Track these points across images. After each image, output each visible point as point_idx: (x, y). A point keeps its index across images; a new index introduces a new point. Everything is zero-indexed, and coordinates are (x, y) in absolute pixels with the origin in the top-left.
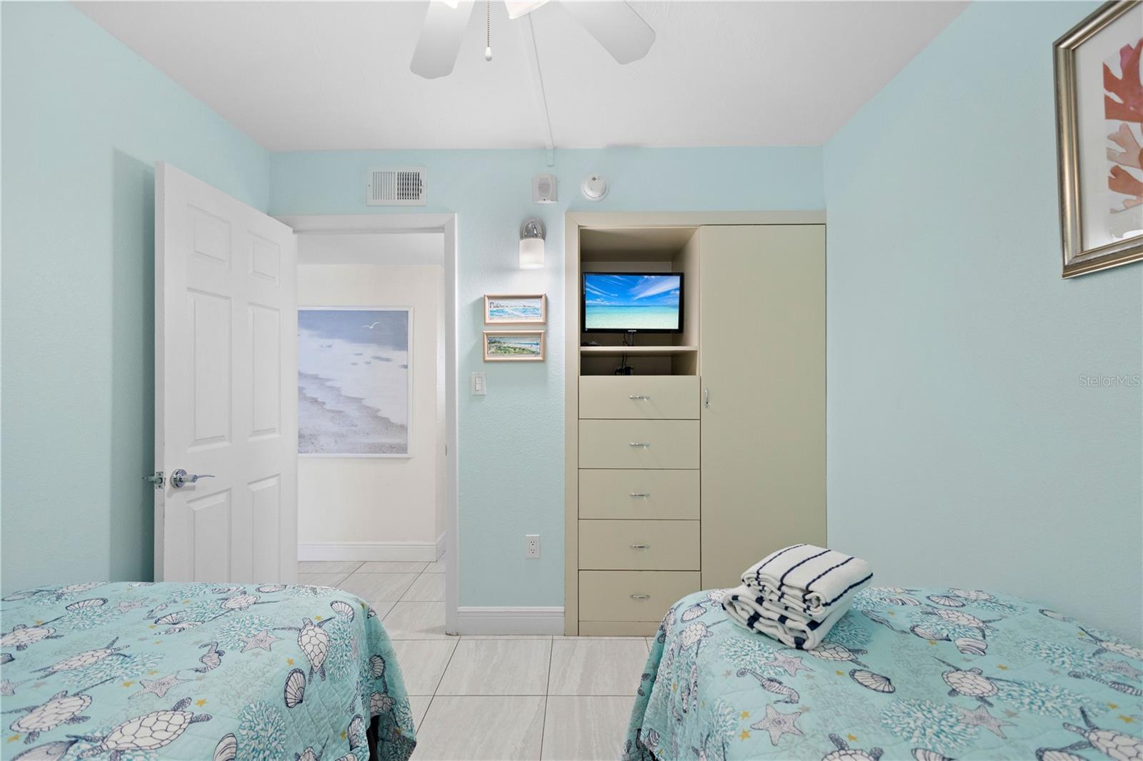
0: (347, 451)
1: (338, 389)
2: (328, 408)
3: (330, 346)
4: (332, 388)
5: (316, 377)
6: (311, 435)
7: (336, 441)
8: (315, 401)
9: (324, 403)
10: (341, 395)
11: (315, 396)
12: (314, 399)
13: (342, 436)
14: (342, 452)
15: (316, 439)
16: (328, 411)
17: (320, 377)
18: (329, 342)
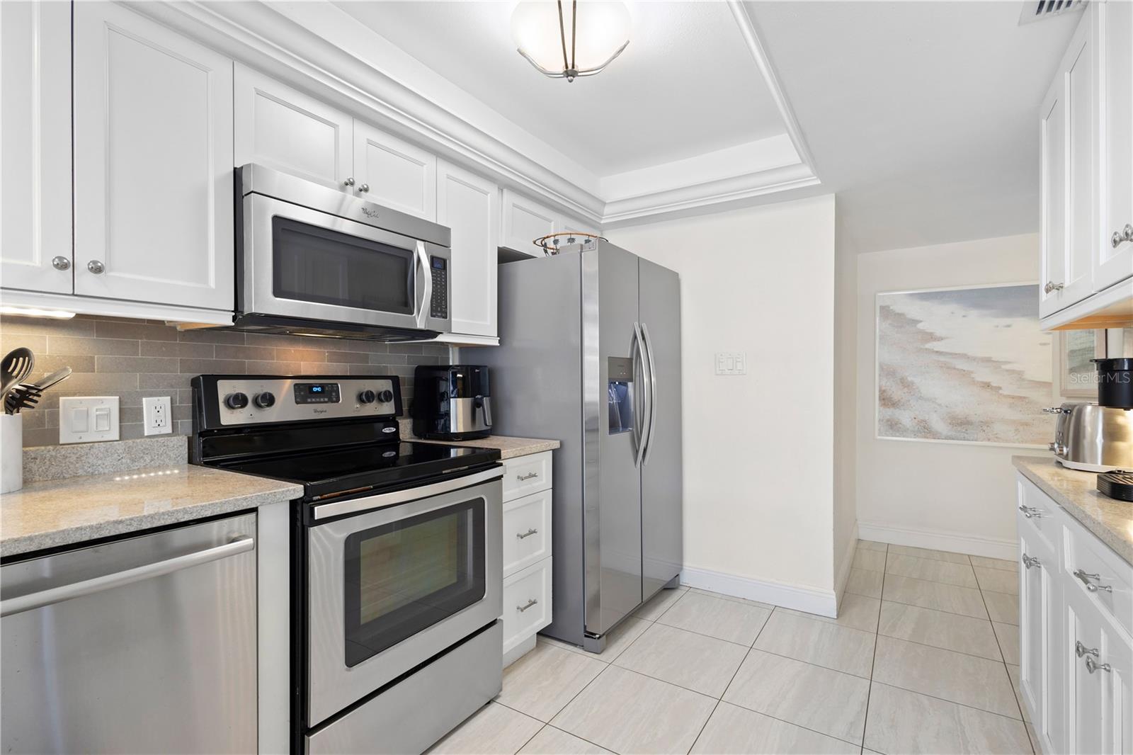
0: (1033, 441)
1: (1020, 373)
2: (1006, 393)
3: (1009, 326)
4: (1013, 372)
5: (988, 360)
6: (982, 422)
7: (1016, 430)
8: (987, 385)
9: (1000, 388)
10: (1023, 380)
11: (988, 381)
12: (986, 383)
13: (1027, 424)
14: (1026, 442)
15: (988, 426)
16: (1009, 396)
17: (993, 359)
18: (1008, 321)
